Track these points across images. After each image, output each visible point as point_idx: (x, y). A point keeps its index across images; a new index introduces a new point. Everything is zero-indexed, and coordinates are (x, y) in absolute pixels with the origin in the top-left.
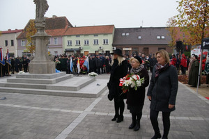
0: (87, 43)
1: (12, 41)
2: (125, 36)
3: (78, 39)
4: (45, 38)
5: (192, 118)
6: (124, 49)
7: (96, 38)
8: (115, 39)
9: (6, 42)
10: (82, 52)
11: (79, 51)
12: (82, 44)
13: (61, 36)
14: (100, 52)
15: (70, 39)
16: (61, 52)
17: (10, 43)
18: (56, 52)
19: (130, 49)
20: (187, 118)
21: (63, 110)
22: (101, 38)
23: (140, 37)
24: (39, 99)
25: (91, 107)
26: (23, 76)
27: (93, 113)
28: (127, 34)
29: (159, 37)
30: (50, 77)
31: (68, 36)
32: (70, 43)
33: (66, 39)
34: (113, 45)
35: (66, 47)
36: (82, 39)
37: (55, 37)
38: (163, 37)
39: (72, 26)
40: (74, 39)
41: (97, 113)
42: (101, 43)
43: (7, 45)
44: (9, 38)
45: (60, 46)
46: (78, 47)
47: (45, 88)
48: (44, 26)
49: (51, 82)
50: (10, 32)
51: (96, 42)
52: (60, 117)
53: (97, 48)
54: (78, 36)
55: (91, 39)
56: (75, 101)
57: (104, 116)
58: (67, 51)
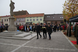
0: (34, 20)
1: (7, 19)
2: (48, 17)
3: (31, 18)
4: (13, 19)
5: (60, 49)
6: (48, 22)
7: (37, 18)
8: (44, 19)
10: (32, 23)
11: (31, 23)
12: (32, 21)
13: (25, 18)
14: (39, 23)
16: (24, 23)
17: (6, 20)
18: (23, 23)
19: (50, 22)
20: (58, 49)
21: (14, 45)
22: (39, 18)
23: (54, 18)
24: (8, 41)
25: (25, 44)
26: (5, 32)
27: (24, 46)
28: (49, 17)
29: (61, 18)
30: (14, 33)
31: (27, 17)
32: (28, 20)
33: (26, 19)
34: (44, 21)
35: (26, 21)
36: (32, 19)
37: (23, 18)
38: (62, 18)
39: (29, 14)
40: (29, 19)
41: (26, 46)
42: (39, 20)
43: (5, 21)
44: (6, 18)
45: (24, 21)
47: (12, 37)
48: (13, 14)
49: (14, 35)
50: (7, 16)
51: (37, 20)
52: (11, 47)
53: (38, 22)
55: (36, 18)
56: (21, 42)
57: (27, 47)
58: (27, 23)
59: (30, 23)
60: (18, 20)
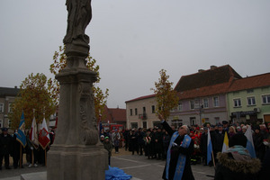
0: (268, 101)
3: (251, 95)
9: (153, 107)
10: (261, 116)
11: (254, 114)
12: (259, 104)
13: (223, 94)
15: (237, 97)
16: (224, 117)
18: (217, 118)
31: (234, 92)
32: (237, 103)
33: (231, 98)
35: (232, 110)
36: (258, 95)
37: (215, 95)
39: (240, 78)
40: (244, 96)
43: (153, 111)
45: (223, 109)
46: (252, 109)
54: (250, 90)
58: (233, 116)
59: (248, 117)
60: (197, 106)
